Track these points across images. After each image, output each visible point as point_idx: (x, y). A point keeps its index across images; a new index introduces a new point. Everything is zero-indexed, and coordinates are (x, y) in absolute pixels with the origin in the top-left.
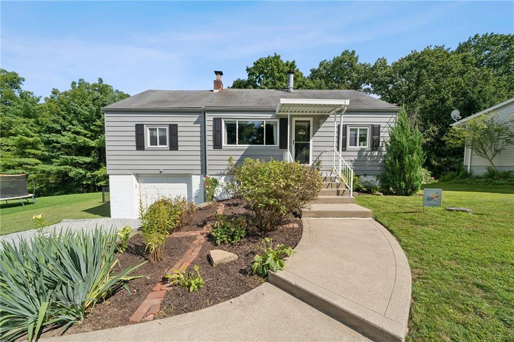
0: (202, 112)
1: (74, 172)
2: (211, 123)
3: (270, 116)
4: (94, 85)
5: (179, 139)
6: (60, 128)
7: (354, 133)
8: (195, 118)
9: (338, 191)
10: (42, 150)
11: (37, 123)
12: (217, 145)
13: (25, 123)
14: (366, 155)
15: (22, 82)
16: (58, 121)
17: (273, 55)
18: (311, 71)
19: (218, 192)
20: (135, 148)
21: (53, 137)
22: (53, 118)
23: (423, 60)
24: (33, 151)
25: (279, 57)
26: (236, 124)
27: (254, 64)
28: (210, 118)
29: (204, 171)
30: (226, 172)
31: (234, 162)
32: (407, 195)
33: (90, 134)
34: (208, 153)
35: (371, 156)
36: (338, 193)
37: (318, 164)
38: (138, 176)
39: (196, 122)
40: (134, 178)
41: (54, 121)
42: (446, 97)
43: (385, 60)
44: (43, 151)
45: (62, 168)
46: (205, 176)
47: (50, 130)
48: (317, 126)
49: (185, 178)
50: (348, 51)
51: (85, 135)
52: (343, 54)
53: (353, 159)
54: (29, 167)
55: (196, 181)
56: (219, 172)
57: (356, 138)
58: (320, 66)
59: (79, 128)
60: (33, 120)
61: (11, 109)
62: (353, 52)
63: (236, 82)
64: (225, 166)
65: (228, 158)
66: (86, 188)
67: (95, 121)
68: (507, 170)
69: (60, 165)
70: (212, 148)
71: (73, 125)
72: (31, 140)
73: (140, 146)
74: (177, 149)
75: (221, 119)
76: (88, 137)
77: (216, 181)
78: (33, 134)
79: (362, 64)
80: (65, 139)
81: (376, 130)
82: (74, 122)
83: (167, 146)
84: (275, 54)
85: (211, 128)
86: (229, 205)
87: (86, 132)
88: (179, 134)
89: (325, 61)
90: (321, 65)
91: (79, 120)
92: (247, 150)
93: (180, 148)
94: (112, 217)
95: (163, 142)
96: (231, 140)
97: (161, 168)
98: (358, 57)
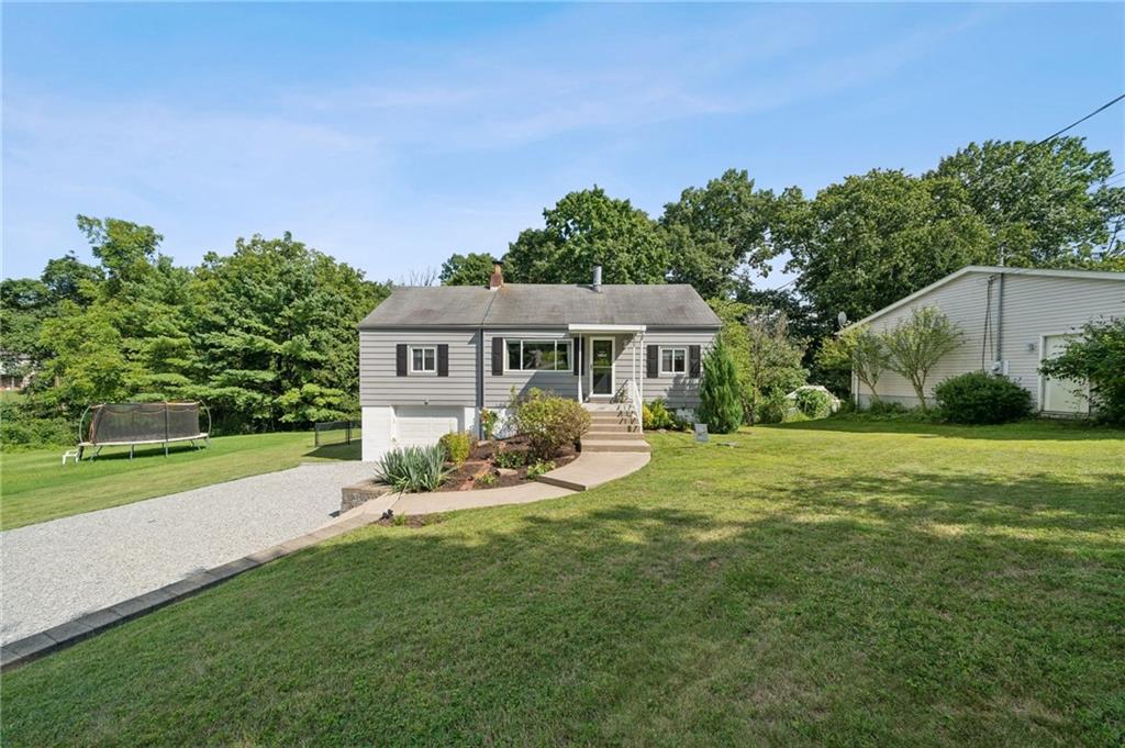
0: (479, 331)
1: (243, 397)
2: (490, 344)
3: (562, 335)
4: (278, 243)
5: (450, 362)
6: (224, 323)
7: (667, 355)
8: (470, 336)
9: (629, 427)
10: (193, 359)
11: (187, 313)
12: (497, 371)
13: (166, 313)
14: (684, 383)
15: (159, 242)
16: (222, 311)
17: (592, 189)
18: (665, 207)
19: (497, 429)
20: (395, 374)
21: (213, 337)
22: (214, 304)
23: (857, 198)
24: (177, 361)
25: (602, 191)
26: (519, 345)
27: (558, 205)
28: (488, 338)
29: (480, 403)
30: (508, 404)
31: (517, 392)
32: (722, 432)
33: (271, 331)
34: (485, 380)
35: (691, 385)
36: (629, 429)
37: (622, 395)
38: (396, 408)
39: (470, 342)
40: (392, 410)
41: (217, 311)
42: (901, 264)
43: (799, 191)
44: (195, 362)
45: (228, 390)
46: (481, 409)
47: (210, 327)
48: (621, 348)
49: (456, 410)
50: (734, 171)
51: (264, 334)
52: (726, 177)
53: (667, 387)
54: (173, 388)
55: (470, 415)
56: (498, 404)
57: (671, 361)
58: (682, 199)
59: (255, 322)
60: (180, 307)
61: (146, 290)
62: (744, 174)
63: (525, 234)
64: (507, 397)
65: (511, 386)
66: (255, 425)
67: (281, 309)
68: (892, 402)
69: (222, 386)
70: (490, 374)
71: (246, 317)
72: (176, 342)
73: (402, 371)
74: (447, 375)
75: (501, 339)
76: (268, 337)
77: (495, 415)
78: (180, 333)
79: (765, 190)
80: (235, 341)
81: (694, 351)
82: (248, 311)
83: (434, 372)
84: (595, 186)
85: (490, 350)
86: (511, 443)
87: (266, 328)
88: (450, 356)
89: (692, 188)
90: (684, 197)
91: (253, 308)
92: (533, 377)
93: (450, 374)
94: (364, 459)
95: (429, 366)
96: (514, 364)
97: (427, 398)
98: (753, 181)
